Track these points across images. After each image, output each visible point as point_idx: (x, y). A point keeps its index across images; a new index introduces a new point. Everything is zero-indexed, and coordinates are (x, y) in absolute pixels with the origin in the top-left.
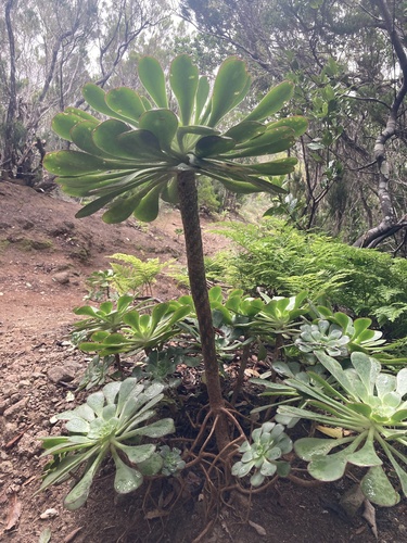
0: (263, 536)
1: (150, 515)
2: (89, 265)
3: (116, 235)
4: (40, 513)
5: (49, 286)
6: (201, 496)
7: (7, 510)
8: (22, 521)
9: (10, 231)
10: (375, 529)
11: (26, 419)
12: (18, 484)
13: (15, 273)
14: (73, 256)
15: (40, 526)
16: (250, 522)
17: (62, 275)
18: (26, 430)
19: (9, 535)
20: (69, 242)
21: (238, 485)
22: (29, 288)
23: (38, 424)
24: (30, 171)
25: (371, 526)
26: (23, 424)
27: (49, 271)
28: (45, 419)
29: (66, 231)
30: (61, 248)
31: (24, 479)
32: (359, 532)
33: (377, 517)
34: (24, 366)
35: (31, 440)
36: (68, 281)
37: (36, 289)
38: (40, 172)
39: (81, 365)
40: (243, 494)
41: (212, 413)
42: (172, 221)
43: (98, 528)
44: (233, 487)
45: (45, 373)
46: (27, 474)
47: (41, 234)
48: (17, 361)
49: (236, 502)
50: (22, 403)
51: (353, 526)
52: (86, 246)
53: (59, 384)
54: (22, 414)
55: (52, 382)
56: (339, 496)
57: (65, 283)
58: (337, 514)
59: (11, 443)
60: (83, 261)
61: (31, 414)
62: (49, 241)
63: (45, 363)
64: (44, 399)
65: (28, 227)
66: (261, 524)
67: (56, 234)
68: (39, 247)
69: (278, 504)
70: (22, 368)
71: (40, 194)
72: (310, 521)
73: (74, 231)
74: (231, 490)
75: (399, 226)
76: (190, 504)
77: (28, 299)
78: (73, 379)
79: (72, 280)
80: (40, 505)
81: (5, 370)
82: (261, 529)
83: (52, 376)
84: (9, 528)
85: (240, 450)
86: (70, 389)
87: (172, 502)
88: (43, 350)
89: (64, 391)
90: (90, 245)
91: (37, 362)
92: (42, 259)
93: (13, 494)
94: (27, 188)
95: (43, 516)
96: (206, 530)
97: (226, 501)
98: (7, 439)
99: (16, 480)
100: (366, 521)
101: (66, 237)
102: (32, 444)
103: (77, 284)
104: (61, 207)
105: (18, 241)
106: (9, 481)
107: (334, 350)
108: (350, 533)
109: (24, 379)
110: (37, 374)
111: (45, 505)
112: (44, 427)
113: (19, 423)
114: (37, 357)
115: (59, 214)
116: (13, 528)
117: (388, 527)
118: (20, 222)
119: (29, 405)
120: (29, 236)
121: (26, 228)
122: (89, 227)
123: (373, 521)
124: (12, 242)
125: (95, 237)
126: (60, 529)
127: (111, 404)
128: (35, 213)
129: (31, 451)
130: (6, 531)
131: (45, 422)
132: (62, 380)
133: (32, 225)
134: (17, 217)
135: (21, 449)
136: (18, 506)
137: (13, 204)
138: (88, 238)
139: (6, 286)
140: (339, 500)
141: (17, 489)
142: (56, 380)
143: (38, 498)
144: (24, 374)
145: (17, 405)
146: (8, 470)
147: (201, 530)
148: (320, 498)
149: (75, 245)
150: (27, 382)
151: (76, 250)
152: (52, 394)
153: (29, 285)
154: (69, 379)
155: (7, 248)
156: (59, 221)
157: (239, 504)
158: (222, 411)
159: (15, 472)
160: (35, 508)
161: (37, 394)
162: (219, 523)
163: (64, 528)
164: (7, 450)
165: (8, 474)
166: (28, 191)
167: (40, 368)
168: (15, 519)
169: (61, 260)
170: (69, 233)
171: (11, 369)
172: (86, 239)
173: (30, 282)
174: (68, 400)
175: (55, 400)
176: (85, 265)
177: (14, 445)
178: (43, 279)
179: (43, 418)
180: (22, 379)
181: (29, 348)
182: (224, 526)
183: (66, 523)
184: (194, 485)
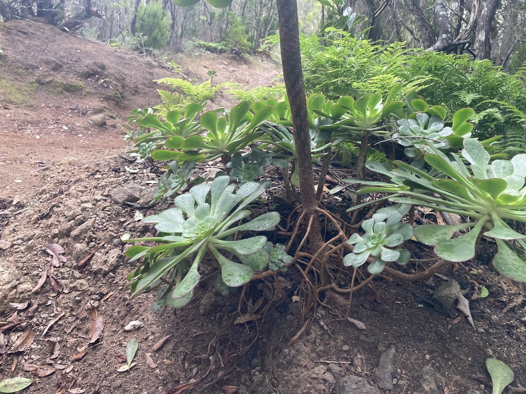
0: (363, 330)
1: (242, 320)
2: (124, 108)
3: (149, 77)
4: (123, 326)
5: (86, 128)
6: (295, 298)
7: (88, 325)
8: (106, 334)
9: (38, 73)
10: (470, 319)
11: (95, 238)
12: (96, 300)
13: (49, 116)
14: (107, 99)
15: (125, 337)
16: (349, 319)
17: (98, 117)
18: (97, 250)
19: (94, 349)
20: (102, 85)
21: (334, 285)
22: (65, 131)
23: (108, 243)
24: (51, 6)
25: (466, 317)
26: (93, 243)
27: (84, 114)
28: (115, 237)
29: (98, 73)
30: (93, 91)
31: (102, 295)
32: (456, 322)
33: (471, 308)
34: (82, 192)
35: (104, 258)
36: (105, 124)
37: (72, 131)
38: (62, 9)
39: (144, 188)
40: (339, 293)
41: (306, 214)
42: (203, 63)
43: (187, 335)
44: (328, 286)
45: (106, 196)
46: (104, 290)
47: (71, 76)
48: (73, 187)
49: (331, 301)
50: (89, 223)
51: (449, 317)
52: (120, 88)
53: (124, 205)
54: (90, 233)
55: (117, 203)
56: (431, 292)
57: (102, 125)
58: (432, 306)
59: (83, 262)
60: (117, 104)
61: (100, 234)
62: (81, 83)
63: (104, 187)
64: (110, 220)
65: (57, 68)
66: (360, 320)
67: (88, 75)
68: (70, 89)
69: (375, 301)
70: (80, 194)
71: (65, 34)
72: (407, 314)
73: (106, 73)
74: (327, 290)
75: (455, 45)
76: (283, 307)
77: (66, 141)
78: (139, 199)
79: (110, 122)
80: (123, 318)
81: (62, 196)
82: (360, 325)
83: (117, 197)
84: (93, 341)
85: (350, 242)
86: (137, 208)
87: (263, 306)
88: (98, 176)
89: (131, 211)
90: (123, 86)
91: (96, 187)
92: (75, 102)
93: (92, 309)
94: (50, 26)
95: (127, 328)
96: (303, 329)
97: (322, 301)
98: (78, 259)
99: (94, 297)
100: (460, 312)
101: (98, 79)
102: (105, 262)
103: (114, 127)
104: (89, 47)
105: (48, 83)
106: (87, 298)
107: (435, 142)
108: (448, 323)
109: (86, 202)
110: (99, 197)
111: (128, 318)
112: (116, 246)
113: (88, 243)
114: (94, 183)
115: (88, 55)
116: (98, 341)
117: (483, 317)
118: (48, 63)
119: (96, 225)
120: (59, 78)
121: (54, 69)
122: (121, 68)
123: (468, 312)
124: (42, 84)
125: (128, 79)
126: (146, 339)
127: (203, 204)
128: (62, 54)
129: (105, 268)
130: (90, 345)
131: (116, 241)
132: (128, 200)
133: (61, 67)
134: (44, 57)
135: (95, 267)
136: (99, 321)
137: (37, 43)
138: (121, 80)
139: (41, 129)
140: (432, 295)
141: (96, 304)
142: (120, 201)
143: (119, 312)
144: (84, 198)
145: (83, 226)
146: (84, 288)
147: (298, 328)
148: (413, 294)
149: (108, 87)
150: (89, 205)
151: (110, 93)
152: (118, 214)
153: (65, 128)
154: (135, 199)
155: (37, 90)
156: (88, 62)
157: (335, 303)
158: (316, 211)
159: (92, 289)
160: (119, 321)
161: (102, 215)
162: (316, 322)
163: (151, 338)
164: (81, 268)
165: (85, 291)
166: (52, 30)
167: (101, 192)
168: (99, 332)
169: (96, 103)
170: (101, 75)
171: (69, 194)
172: (119, 80)
173: (67, 126)
174: (136, 219)
175: (122, 219)
176: (120, 107)
177: (87, 263)
178: (79, 123)
179: (113, 238)
180: (82, 202)
181: (83, 176)
182: (322, 323)
183: (153, 333)
184: (285, 289)
